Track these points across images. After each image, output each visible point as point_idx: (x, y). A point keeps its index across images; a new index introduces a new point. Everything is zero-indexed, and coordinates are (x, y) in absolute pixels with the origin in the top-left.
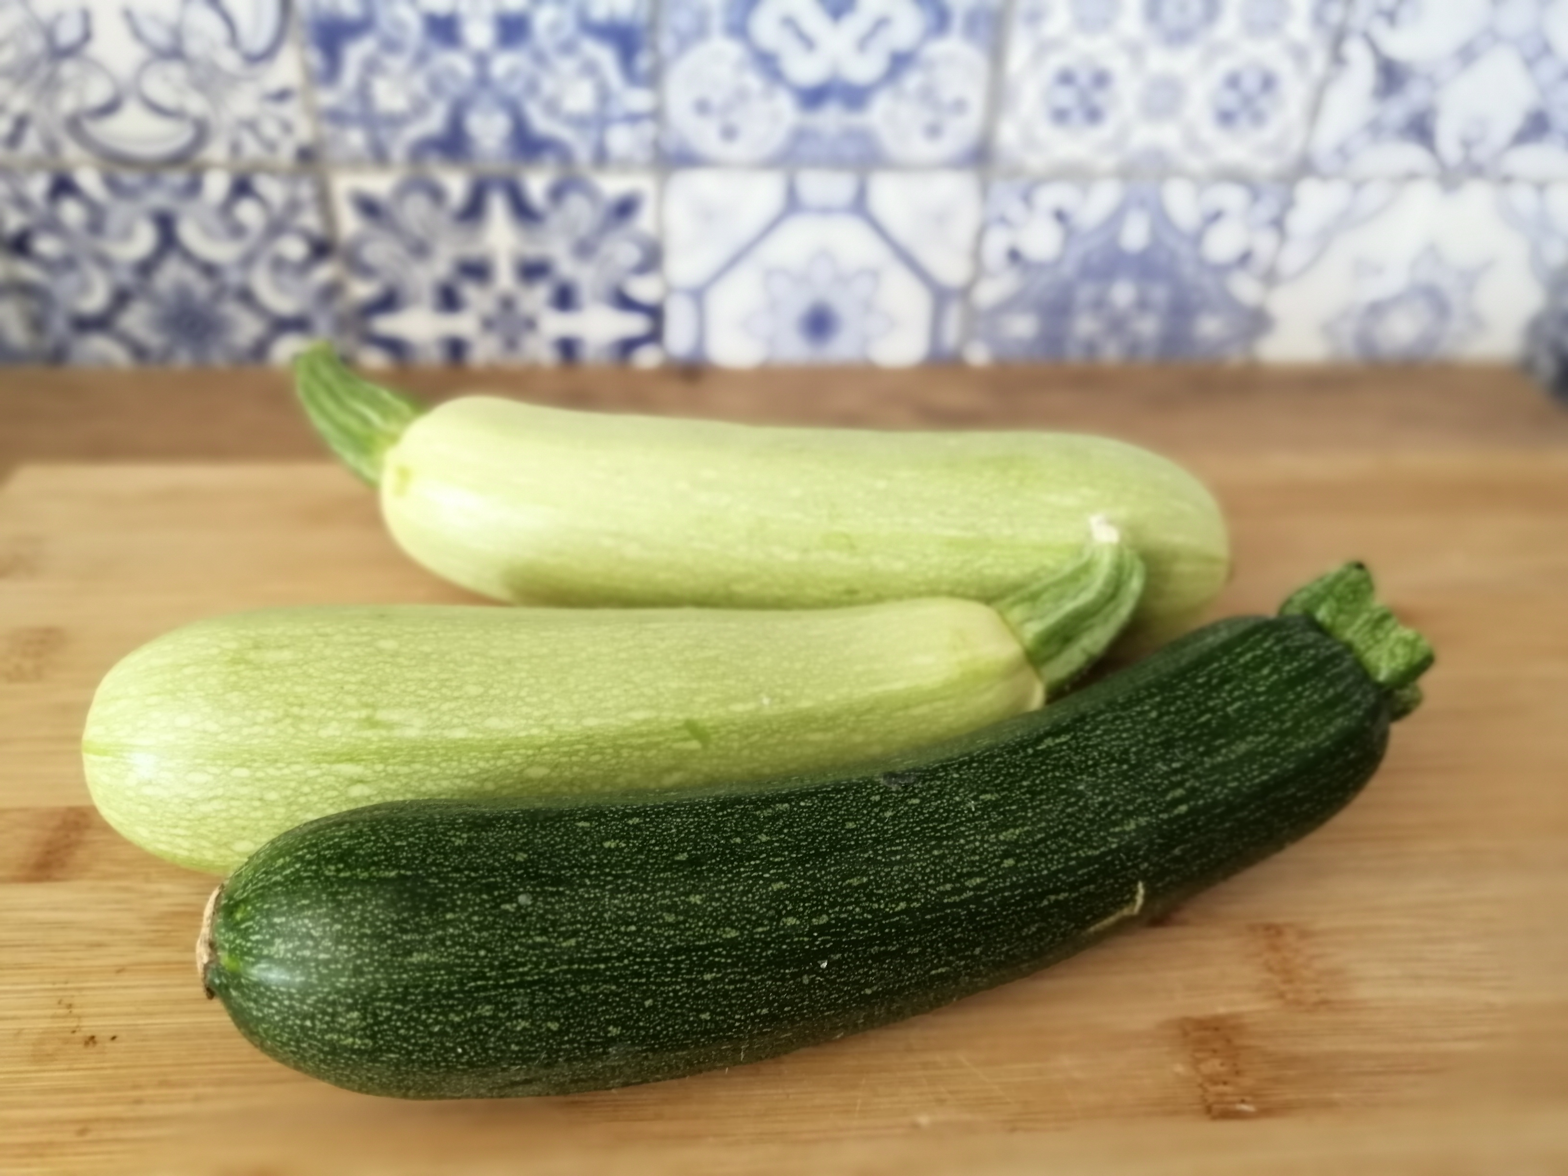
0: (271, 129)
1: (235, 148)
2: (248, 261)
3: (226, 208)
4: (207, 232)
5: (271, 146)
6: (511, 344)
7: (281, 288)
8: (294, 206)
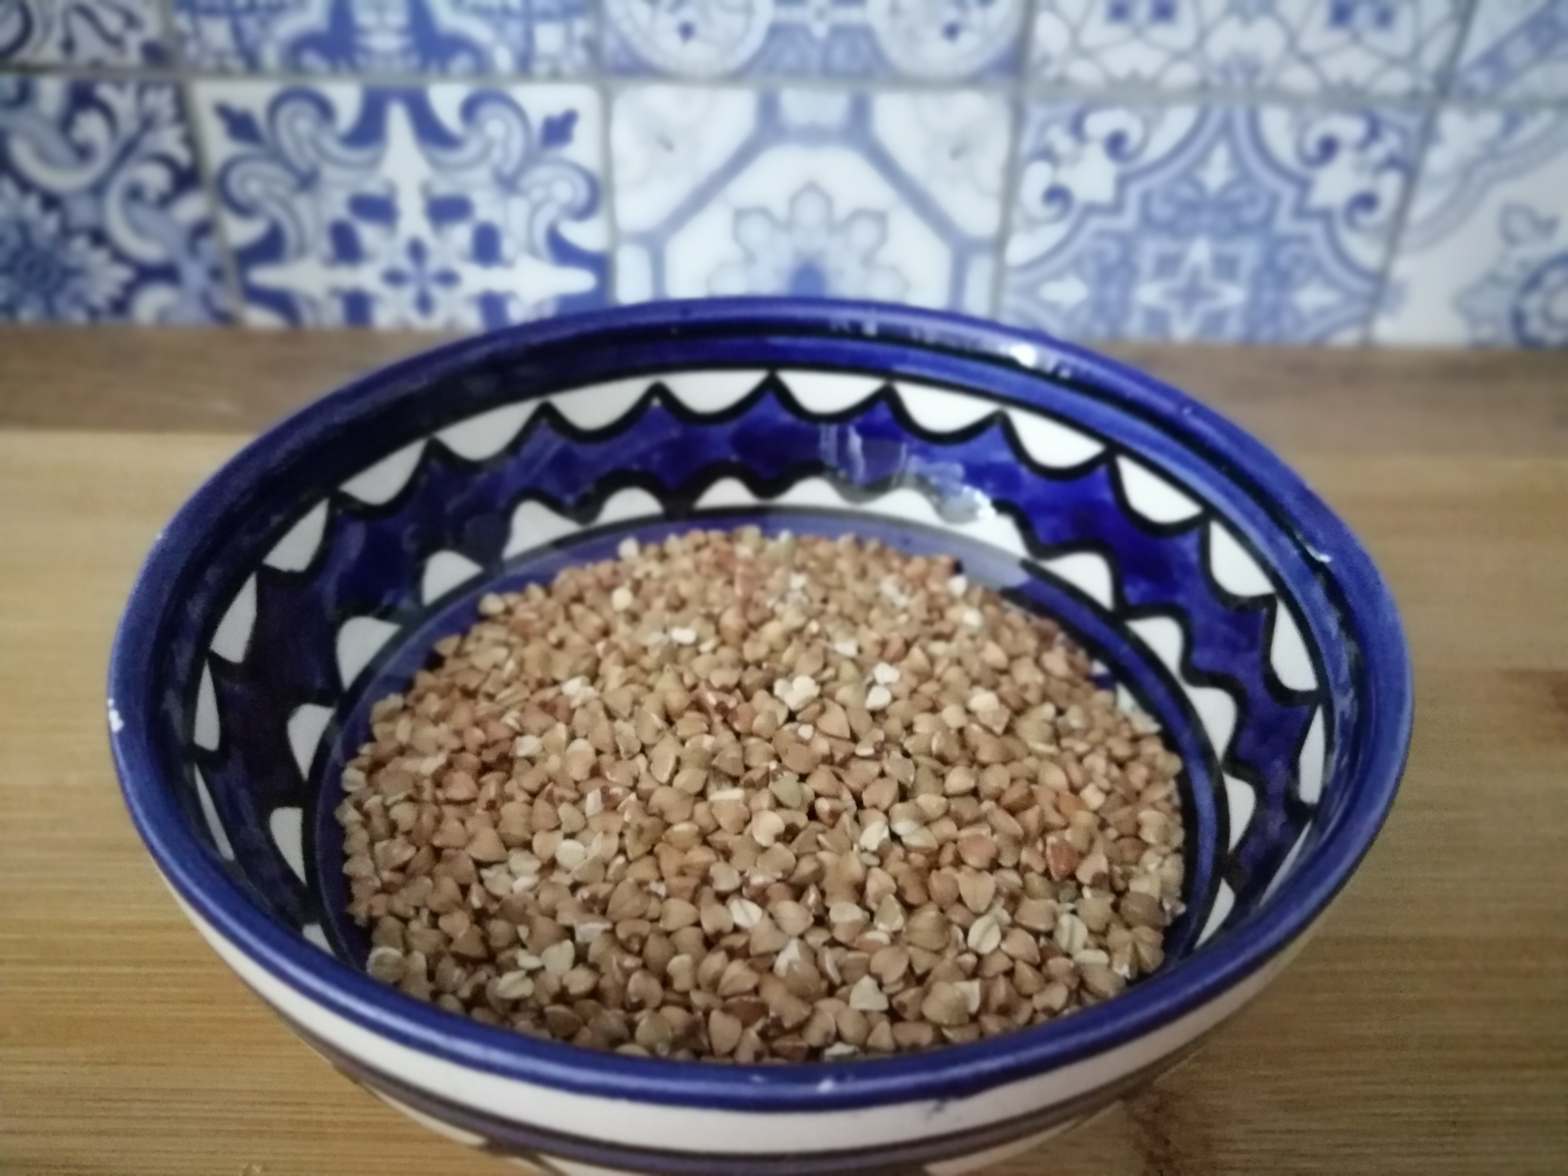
0: (113, 22)
1: (69, 45)
2: (98, 190)
3: (66, 123)
4: (44, 156)
5: (115, 41)
6: (424, 304)
7: (139, 230)
8: (148, 123)
